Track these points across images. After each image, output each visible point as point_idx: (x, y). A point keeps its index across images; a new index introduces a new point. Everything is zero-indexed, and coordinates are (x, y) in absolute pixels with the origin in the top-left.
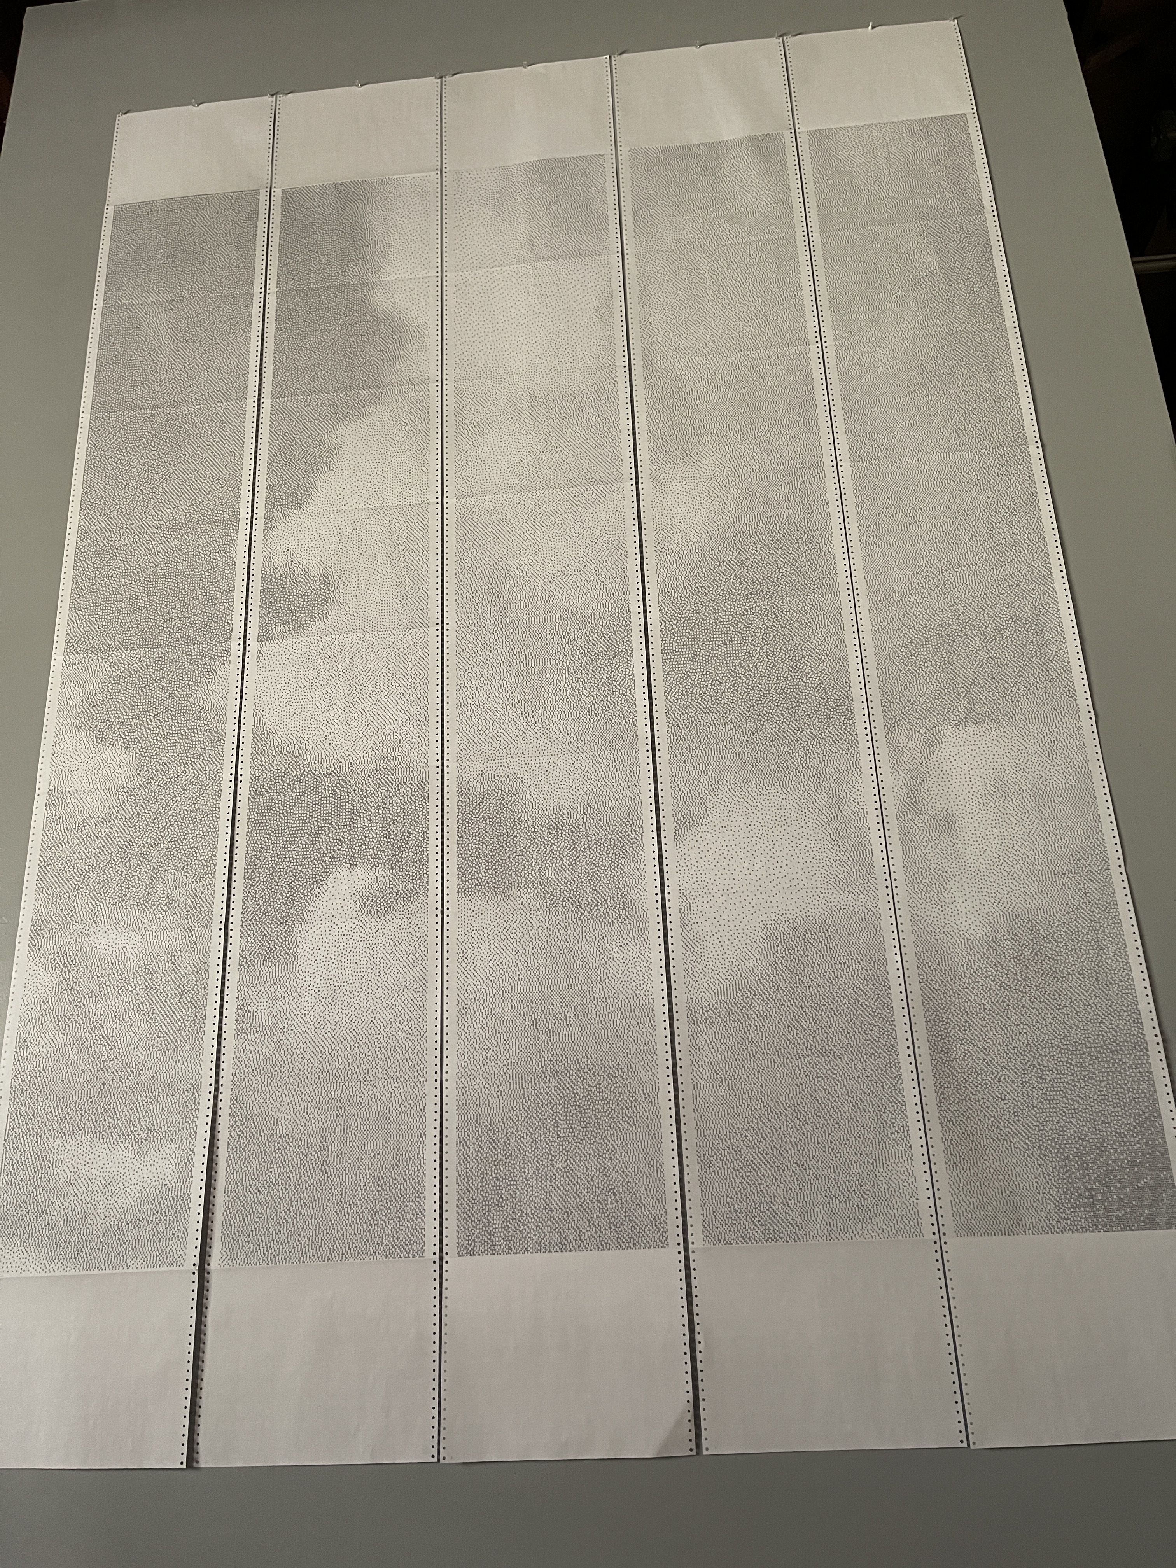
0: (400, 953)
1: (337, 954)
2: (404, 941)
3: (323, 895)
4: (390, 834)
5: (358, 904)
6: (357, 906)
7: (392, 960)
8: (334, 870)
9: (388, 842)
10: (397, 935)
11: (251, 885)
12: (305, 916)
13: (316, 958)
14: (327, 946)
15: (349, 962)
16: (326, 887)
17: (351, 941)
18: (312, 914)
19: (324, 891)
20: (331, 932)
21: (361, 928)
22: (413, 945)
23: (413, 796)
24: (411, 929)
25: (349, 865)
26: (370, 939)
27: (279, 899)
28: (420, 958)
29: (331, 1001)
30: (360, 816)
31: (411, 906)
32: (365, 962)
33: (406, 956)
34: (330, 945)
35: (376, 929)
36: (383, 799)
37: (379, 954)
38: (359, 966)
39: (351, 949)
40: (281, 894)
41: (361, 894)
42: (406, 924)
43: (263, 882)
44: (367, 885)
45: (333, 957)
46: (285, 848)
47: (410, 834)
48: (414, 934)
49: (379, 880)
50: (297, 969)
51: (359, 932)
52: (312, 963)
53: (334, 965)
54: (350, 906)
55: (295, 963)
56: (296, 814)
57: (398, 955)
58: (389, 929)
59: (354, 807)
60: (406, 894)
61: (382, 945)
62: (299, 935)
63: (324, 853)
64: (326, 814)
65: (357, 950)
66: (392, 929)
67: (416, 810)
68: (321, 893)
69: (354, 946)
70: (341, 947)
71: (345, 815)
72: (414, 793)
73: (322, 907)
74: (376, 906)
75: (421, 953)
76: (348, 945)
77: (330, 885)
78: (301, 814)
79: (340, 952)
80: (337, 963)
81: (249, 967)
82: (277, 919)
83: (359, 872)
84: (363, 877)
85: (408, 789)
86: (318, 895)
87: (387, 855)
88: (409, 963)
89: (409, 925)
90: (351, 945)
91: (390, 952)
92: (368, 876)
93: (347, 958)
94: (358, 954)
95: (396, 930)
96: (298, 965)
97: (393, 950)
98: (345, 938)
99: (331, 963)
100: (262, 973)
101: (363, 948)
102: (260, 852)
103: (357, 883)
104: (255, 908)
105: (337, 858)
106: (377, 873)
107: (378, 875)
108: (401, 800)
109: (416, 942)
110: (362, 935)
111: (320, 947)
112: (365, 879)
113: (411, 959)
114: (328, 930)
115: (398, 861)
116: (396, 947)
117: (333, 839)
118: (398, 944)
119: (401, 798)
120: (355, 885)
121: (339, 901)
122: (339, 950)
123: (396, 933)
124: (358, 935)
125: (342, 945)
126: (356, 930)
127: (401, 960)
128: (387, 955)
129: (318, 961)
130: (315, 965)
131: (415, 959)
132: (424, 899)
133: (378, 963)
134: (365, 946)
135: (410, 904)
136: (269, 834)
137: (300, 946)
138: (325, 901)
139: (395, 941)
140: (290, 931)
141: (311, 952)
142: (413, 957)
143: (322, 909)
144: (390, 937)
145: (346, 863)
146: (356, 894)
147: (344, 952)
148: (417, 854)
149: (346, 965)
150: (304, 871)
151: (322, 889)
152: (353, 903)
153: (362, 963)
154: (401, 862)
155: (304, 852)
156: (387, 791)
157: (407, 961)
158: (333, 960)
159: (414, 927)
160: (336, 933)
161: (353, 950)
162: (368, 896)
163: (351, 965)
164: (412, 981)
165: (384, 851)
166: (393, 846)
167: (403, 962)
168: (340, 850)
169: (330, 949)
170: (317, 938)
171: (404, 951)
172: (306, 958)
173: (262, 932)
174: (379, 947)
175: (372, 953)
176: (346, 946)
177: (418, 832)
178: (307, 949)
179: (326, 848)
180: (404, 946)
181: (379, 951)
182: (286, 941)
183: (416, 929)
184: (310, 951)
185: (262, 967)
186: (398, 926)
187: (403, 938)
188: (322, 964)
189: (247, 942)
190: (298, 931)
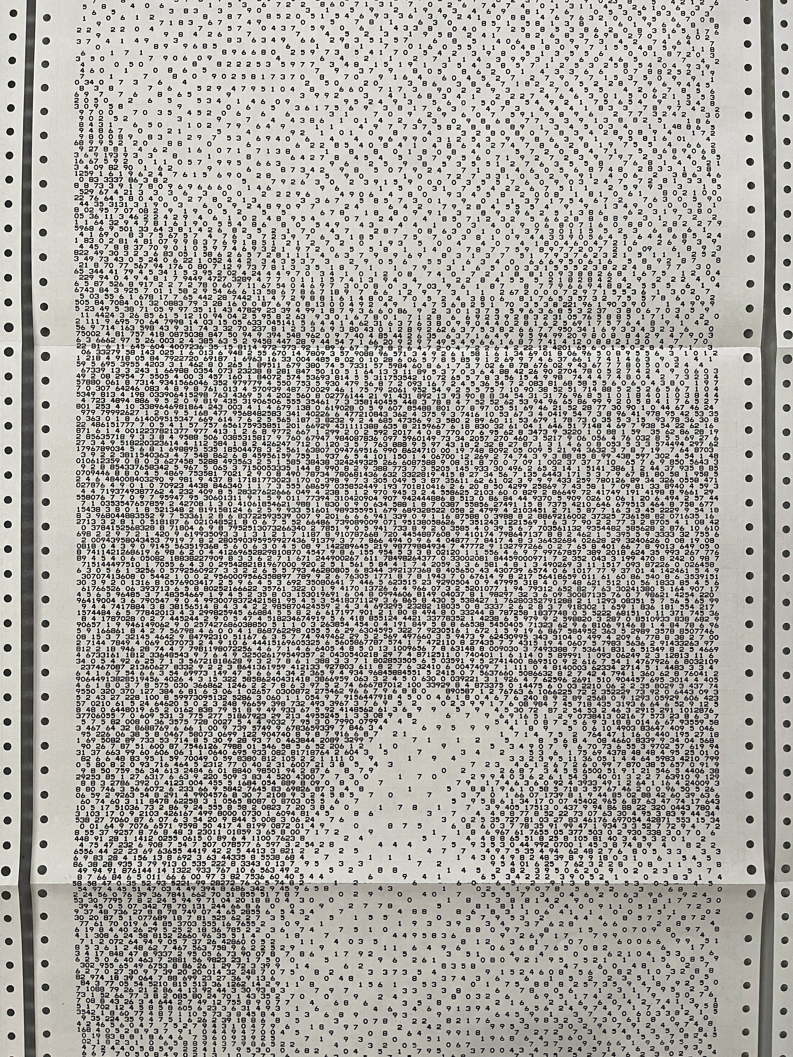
3: (354, 789)
4: (582, 592)
5: (480, 833)
6: (476, 838)
8: (393, 703)
9: (576, 619)
11: (105, 737)
12: (298, 862)
27: (203, 792)
28: (691, 1029)
30: (474, 517)
31: (662, 852)
32: (507, 1032)
33: (645, 1019)
34: (387, 964)
35: (545, 924)
36: (555, 462)
37: (553, 1009)
38: (488, 1044)
39: (458, 983)
40: (210, 777)
41: (486, 795)
42: (644, 912)
43: (148, 728)
44: (508, 766)
45: (397, 1006)
46: (216, 613)
47: (653, 596)
48: (672, 946)
49: (548, 753)
50: (279, 1038)
51: (485, 930)
52: (329, 1024)
53: (402, 1036)
54: (452, 835)
55: (269, 1020)
56: (251, 492)
57: (617, 1013)
58: (585, 925)
59: (453, 481)
60: (642, 808)
61: (564, 978)
62: (278, 923)
63: (353, 641)
64: (356, 499)
65: (480, 987)
66: (599, 928)
67: (672, 509)
68: (349, 783)
69: (471, 975)
70: (426, 976)
71: (424, 511)
72: (664, 449)
73: (354, 834)
74: (541, 843)
75: (694, 1012)
76: (448, 972)
77: (379, 756)
78: (269, 493)
79: (422, 993)
80: (414, 1029)
81: (112, 1019)
82: (200, 864)
83: (478, 719)
84: (493, 735)
85: (646, 432)
86: (339, 789)
87: (574, 665)
88: (655, 1043)
89: (656, 917)
90: (459, 972)
91: (590, 1002)
92: (510, 734)
93: (446, 1014)
94: (483, 1002)
95: (610, 930)
96: (278, 1029)
97: (602, 997)
98: (436, 943)
99: (391, 1028)
100: (158, 1043)
101: (501, 985)
107: (543, 734)
109: (678, 976)
110: (497, 941)
113: (661, 1031)
114: (378, 916)
115: (611, 689)
116: (610, 989)
117: (383, 591)
118: (618, 978)
119: (620, 462)
120: (462, 761)
121: (413, 818)
122: (418, 984)
123: (611, 942)
124: (482, 936)
139: (608, 966)
141: (324, 987)
142: (670, 1025)
143: (354, 841)
144: (590, 954)
145: (432, 683)
146: (471, 795)
147: (437, 994)
149: (445, 1038)
150: (289, 700)
151: (353, 770)
152: (461, 826)
153: (498, 1032)
154: (623, 692)
155: (284, 632)
156: (568, 433)
157: (650, 1036)
158: (400, 1019)
159: (671, 923)
160: (408, 928)
161: (465, 987)
162: (512, 807)
163: (463, 1039)
165: (562, 651)
166: (594, 636)
167: (636, 1037)
168: (408, 633)
169: (387, 981)
170: (343, 938)
171: (637, 1002)
172: (305, 1006)
173: (150, 907)
174: (554, 984)
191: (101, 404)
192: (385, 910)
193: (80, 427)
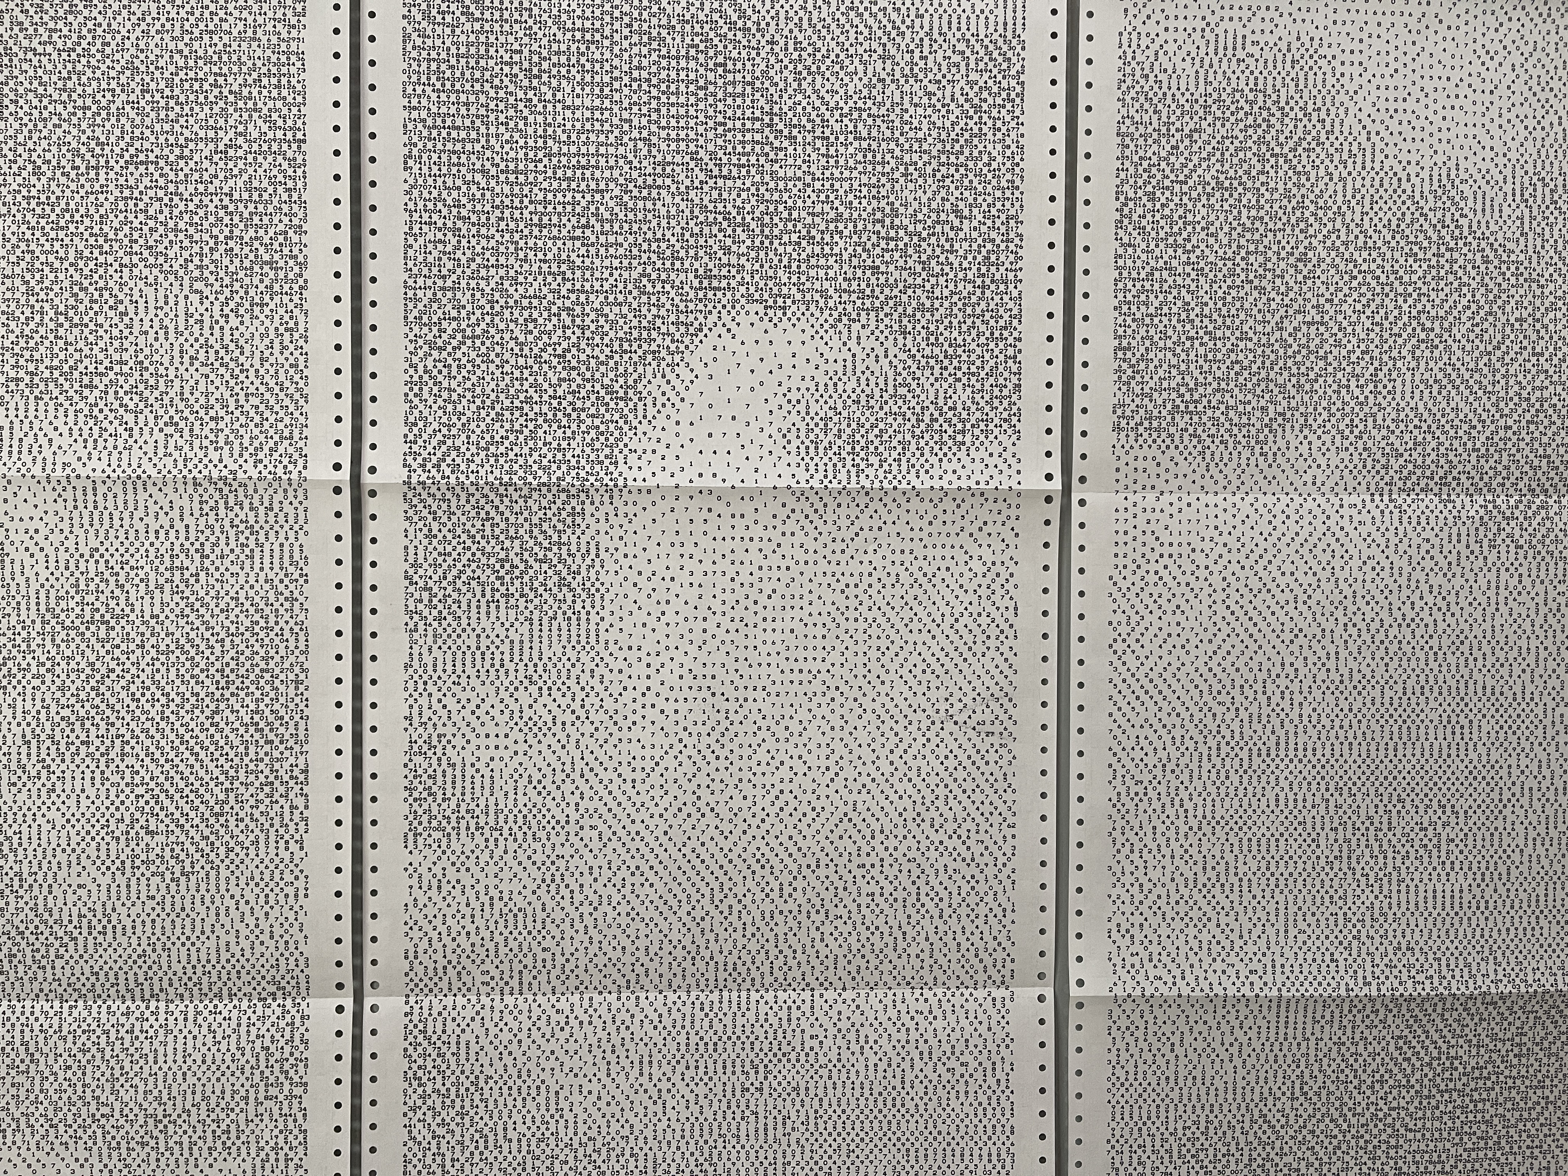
0: (932, 609)
1: (730, 598)
2: (943, 573)
3: (676, 400)
4: (895, 213)
5: (796, 443)
6: (792, 448)
7: (904, 631)
8: (713, 318)
9: (888, 239)
10: (919, 552)
11: (431, 345)
12: (622, 467)
13: (663, 607)
14: (699, 570)
15: (769, 625)
16: (688, 376)
17: (775, 560)
18: (643, 463)
19: (680, 388)
20: (711, 528)
21: (806, 523)
22: (971, 587)
23: (971, 84)
24: (964, 535)
25: (760, 308)
26: (834, 559)
27: (528, 400)
28: (993, 631)
29: (716, 747)
30: (792, 138)
31: (966, 460)
32: (820, 631)
33: (949, 620)
34: (708, 566)
35: (855, 528)
36: (870, 86)
37: (863, 609)
38: (802, 642)
39: (774, 584)
40: (535, 385)
41: (802, 407)
42: (948, 517)
43: (474, 337)
44: (822, 379)
45: (717, 606)
46: (541, 226)
47: (962, 218)
48: (975, 551)
49: (860, 367)
50: (603, 636)
51: (800, 534)
52: (651, 622)
53: (721, 633)
54: (769, 444)
55: (594, 618)
56: (574, 108)
57: (922, 614)
58: (894, 530)
59: (769, 102)
60: (949, 421)
61: (873, 580)
62: (603, 526)
63: (674, 257)
64: (678, 118)
65: (795, 588)
66: (906, 533)
67: (981, 134)
68: (671, 394)
69: (786, 577)
70: (744, 577)
71: (743, 131)
72: (973, 76)
73: (675, 443)
74: (853, 452)
75: (995, 614)
76: (765, 573)
77: (699, 368)
78: (593, 109)
79: (740, 593)
80: (732, 627)
81: (440, 619)
82: (526, 467)
83: (795, 335)
84: (808, 351)
85: (956, 58)
86: (661, 400)
87: (886, 283)
88: (959, 643)
89: (959, 523)
90: (775, 574)
91: (897, 603)
92: (825, 350)
93: (762, 613)
94: (797, 603)
95: (916, 534)
96: (603, 626)
97: (909, 598)
98: (754, 547)
99: (710, 625)
100: (484, 642)
101: (814, 586)
102: (456, 231)
103: (787, 369)
104: (449, 426)
105: (720, 278)
106: (852, 344)
107: (856, 349)
108: (930, 94)
109: (979, 579)
110: (810, 545)
111: (675, 572)
112: (816, 359)
113: (964, 632)
114: (698, 520)
115: (921, 307)
116: (916, 590)
117: (704, 209)
118: (923, 580)
119: (932, 88)
120: (778, 375)
121: (732, 428)
122: (737, 585)
123: (917, 546)
124: (797, 542)
125: (745, 570)
126: (791, 526)
127: (935, 631)
128: (890, 614)
129: (670, 617)
130: (661, 627)
131: (977, 631)
132: (1007, 443)
133: (860, 636)
134: (820, 578)
135: (962, 454)
136: (484, 172)
137: (610, 566)
138: (685, 424)
139: (914, 569)
140: (572, 514)
141: (647, 587)
142: (972, 626)
143: (675, 449)
144: (898, 557)
145: (750, 299)
146: (787, 407)
147: (754, 594)
148: (983, 287)
149: (761, 636)
150: (613, 312)
151: (675, 382)
152: (777, 436)
153: (811, 631)
154: (932, 310)
155: (607, 246)
156: (883, 58)
157: (954, 637)
158: (718, 618)
159: (974, 529)
160: (727, 532)
161: (780, 588)
162: (826, 419)
163: (777, 637)
164: (967, 700)
165: (875, 269)
166: (905, 255)
167: (940, 638)
168: (727, 251)
169: (707, 581)
170: (666, 541)
171: (941, 603)
172: (629, 605)
173: (477, 507)
174: (863, 586)
175: (841, 602)
176: (757, 574)
177: (986, 214)
178: (633, 576)
179: (681, 238)
180: (940, 586)
181: (864, 598)
182: (560, 544)
183: (982, 538)
184: (642, 581)
185: (484, 623)
186: (924, 523)
187: (938, 562)
188: (683, 628)
189: (430, 536)
190: (600, 515)
191: (427, 16)
192: (705, 514)
193: (406, 38)
